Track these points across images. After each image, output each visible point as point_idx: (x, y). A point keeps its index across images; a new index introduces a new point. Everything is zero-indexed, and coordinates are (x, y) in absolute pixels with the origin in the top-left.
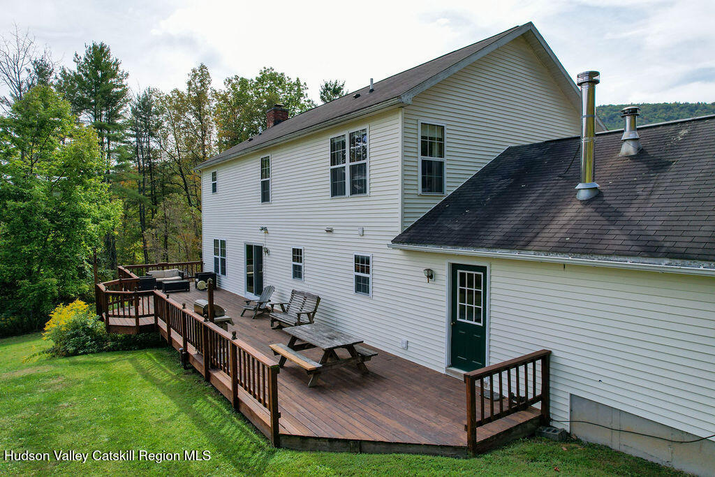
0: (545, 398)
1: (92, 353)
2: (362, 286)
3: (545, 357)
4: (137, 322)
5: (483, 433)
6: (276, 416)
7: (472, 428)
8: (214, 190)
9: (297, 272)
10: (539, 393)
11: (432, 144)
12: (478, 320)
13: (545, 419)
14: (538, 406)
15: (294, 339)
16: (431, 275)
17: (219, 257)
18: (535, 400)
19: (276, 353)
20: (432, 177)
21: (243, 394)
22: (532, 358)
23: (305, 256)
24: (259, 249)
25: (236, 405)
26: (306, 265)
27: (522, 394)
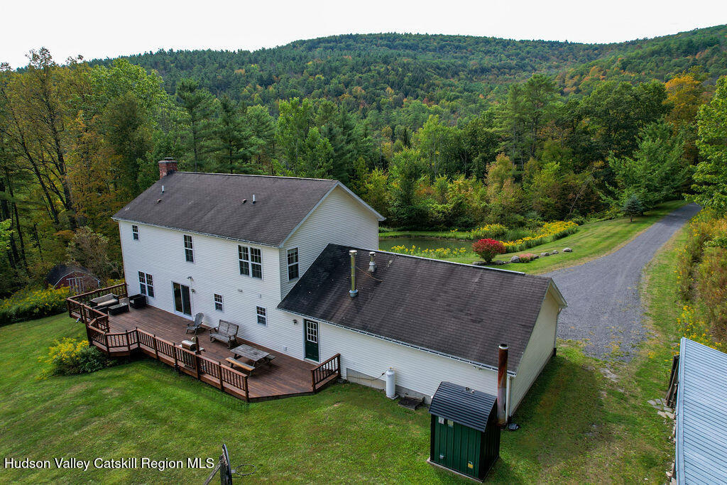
0: (339, 369)
1: (100, 369)
2: (262, 321)
3: (339, 356)
4: (129, 348)
5: (318, 386)
6: (247, 392)
7: (314, 385)
8: (136, 237)
9: (219, 307)
10: (337, 368)
11: (293, 257)
12: (316, 341)
13: (339, 376)
14: (337, 372)
15: (236, 355)
16: (295, 322)
17: (146, 284)
18: (336, 371)
19: (229, 362)
20: (293, 272)
21: (225, 384)
22: (334, 358)
23: (224, 299)
24: (186, 289)
25: (223, 389)
26: (225, 304)
27: (330, 368)
